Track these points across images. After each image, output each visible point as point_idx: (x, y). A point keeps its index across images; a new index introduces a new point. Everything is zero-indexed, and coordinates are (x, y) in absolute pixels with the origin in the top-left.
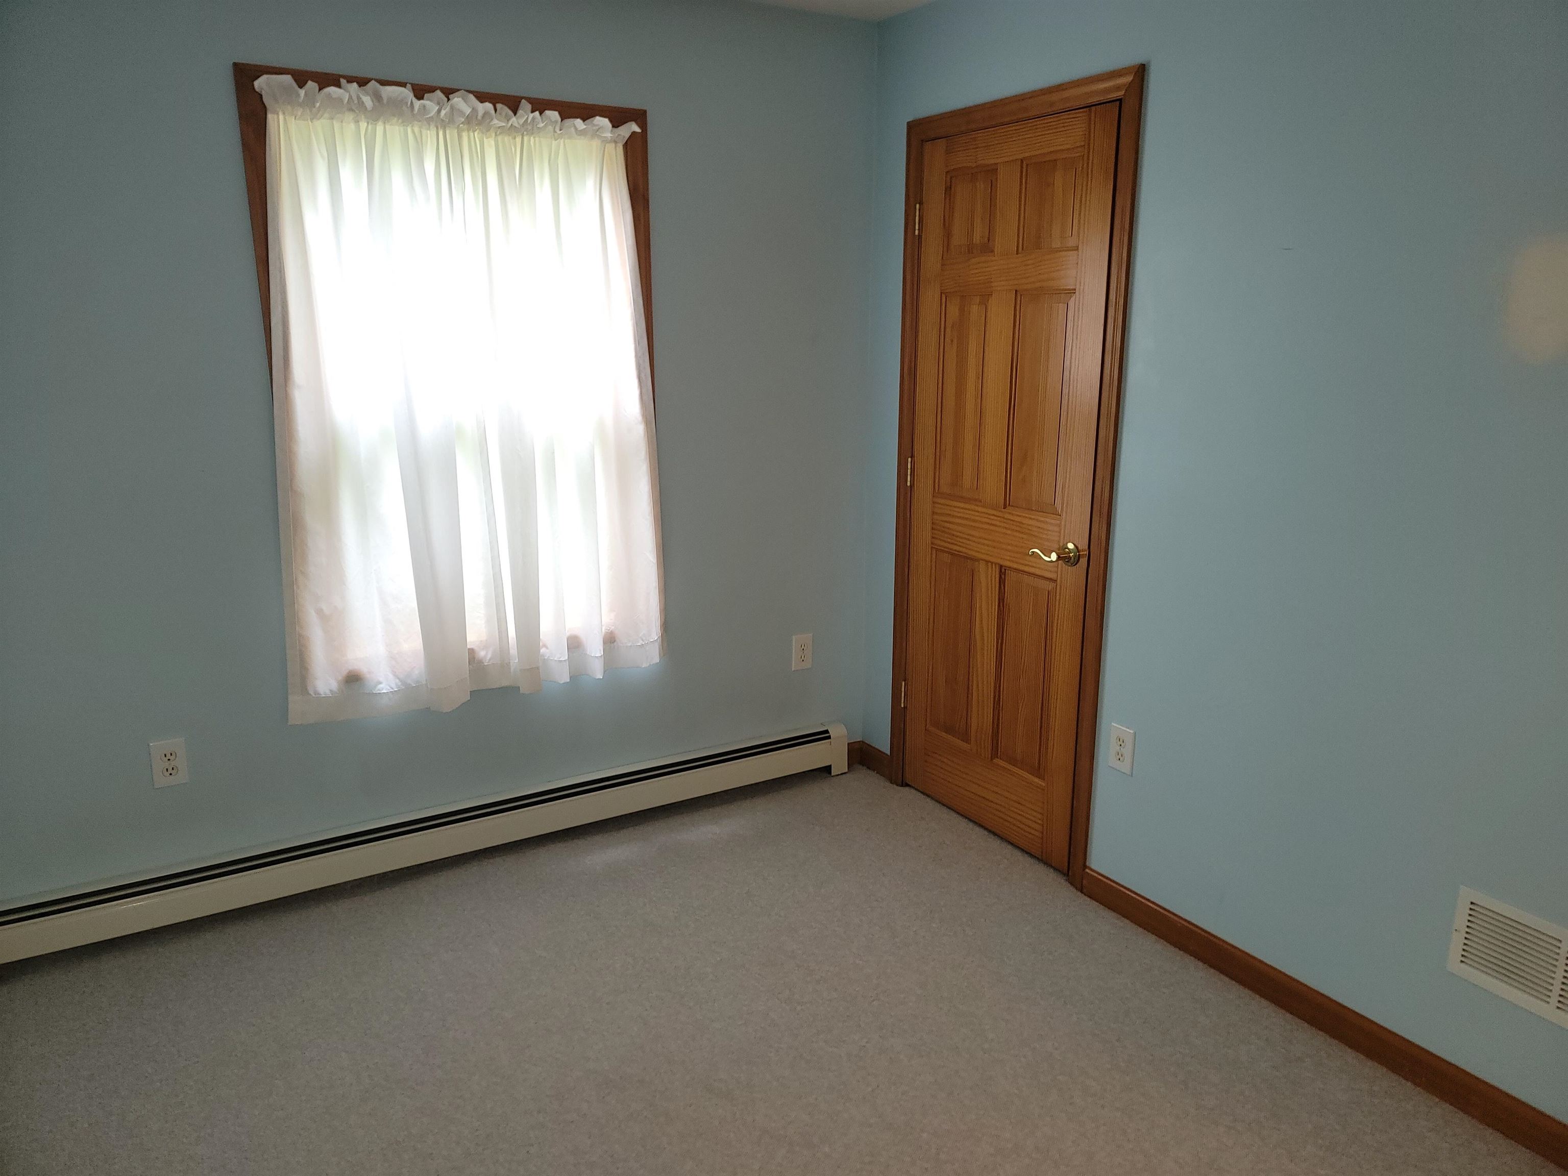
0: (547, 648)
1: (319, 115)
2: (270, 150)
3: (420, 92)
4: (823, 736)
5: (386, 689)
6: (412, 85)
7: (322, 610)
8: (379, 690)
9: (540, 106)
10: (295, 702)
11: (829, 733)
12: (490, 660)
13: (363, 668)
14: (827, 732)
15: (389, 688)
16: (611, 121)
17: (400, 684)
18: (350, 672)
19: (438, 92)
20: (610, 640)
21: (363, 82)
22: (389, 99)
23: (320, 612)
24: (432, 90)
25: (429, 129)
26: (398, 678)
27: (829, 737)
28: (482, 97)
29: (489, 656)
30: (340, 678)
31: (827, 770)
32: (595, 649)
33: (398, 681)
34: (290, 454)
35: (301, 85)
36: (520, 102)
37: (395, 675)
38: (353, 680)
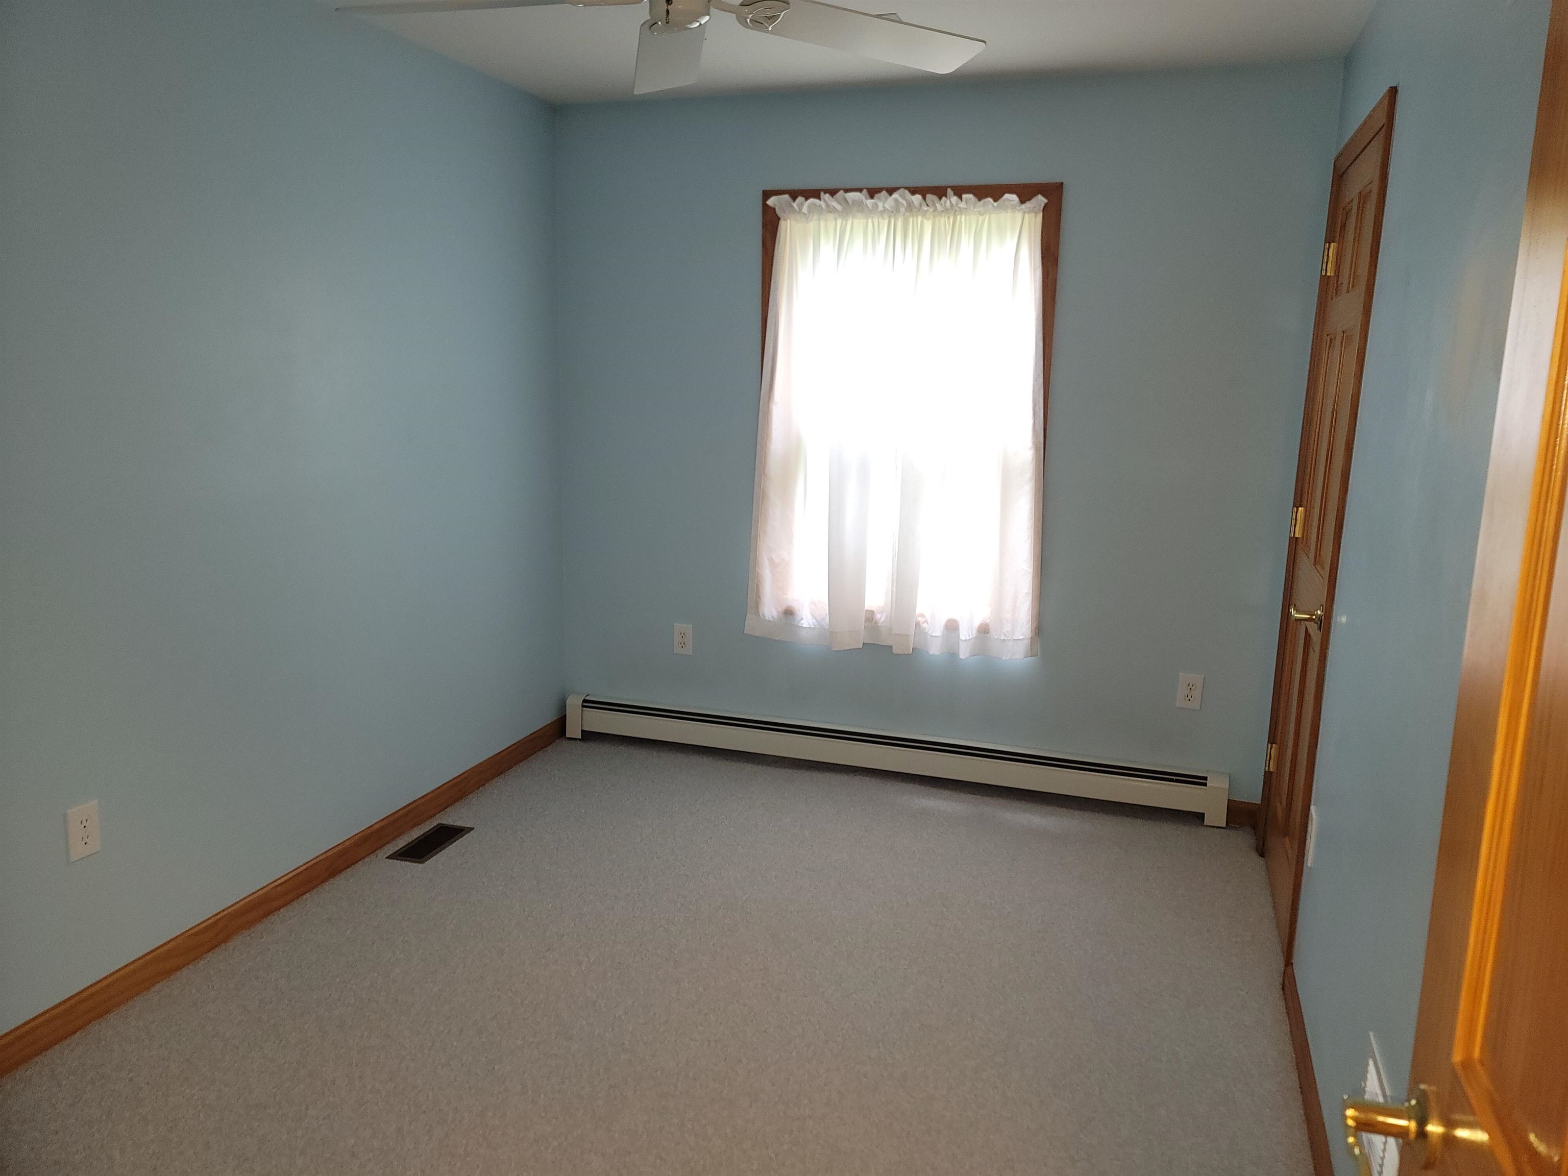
0: (928, 624)
1: (811, 217)
2: (779, 246)
3: (872, 193)
4: (1200, 781)
5: (806, 625)
6: (867, 189)
7: (772, 558)
8: (801, 624)
9: (959, 191)
10: (750, 619)
11: (1207, 780)
12: (883, 622)
13: (795, 606)
14: (1205, 778)
15: (807, 624)
16: (1019, 196)
17: (816, 623)
18: (788, 607)
19: (884, 192)
20: (984, 630)
21: (833, 193)
22: (854, 201)
23: (771, 560)
24: (879, 190)
25: (883, 218)
26: (816, 619)
27: (1205, 785)
28: (913, 191)
29: (882, 620)
30: (780, 609)
31: (1200, 817)
32: (966, 633)
33: (814, 621)
34: (765, 448)
35: (794, 198)
36: (947, 190)
37: (813, 615)
38: (789, 613)
